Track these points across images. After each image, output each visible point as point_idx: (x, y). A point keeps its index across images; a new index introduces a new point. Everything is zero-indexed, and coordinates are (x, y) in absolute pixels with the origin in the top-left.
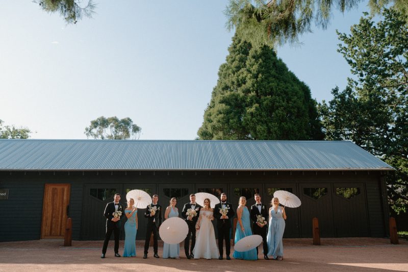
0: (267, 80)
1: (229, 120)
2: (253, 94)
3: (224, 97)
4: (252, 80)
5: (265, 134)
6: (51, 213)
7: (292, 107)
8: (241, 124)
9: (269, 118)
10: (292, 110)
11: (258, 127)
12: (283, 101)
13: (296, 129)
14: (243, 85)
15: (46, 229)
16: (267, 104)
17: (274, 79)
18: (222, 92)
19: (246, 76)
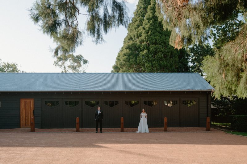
0: (154, 34)
1: (129, 59)
2: (145, 43)
3: (128, 45)
4: (145, 34)
5: (150, 69)
6: (25, 114)
7: (168, 52)
8: (136, 62)
9: (153, 58)
10: (167, 53)
11: (146, 64)
12: (163, 48)
13: (169, 65)
14: (140, 38)
15: (22, 122)
16: (153, 50)
17: (158, 34)
18: (129, 41)
19: (142, 32)
